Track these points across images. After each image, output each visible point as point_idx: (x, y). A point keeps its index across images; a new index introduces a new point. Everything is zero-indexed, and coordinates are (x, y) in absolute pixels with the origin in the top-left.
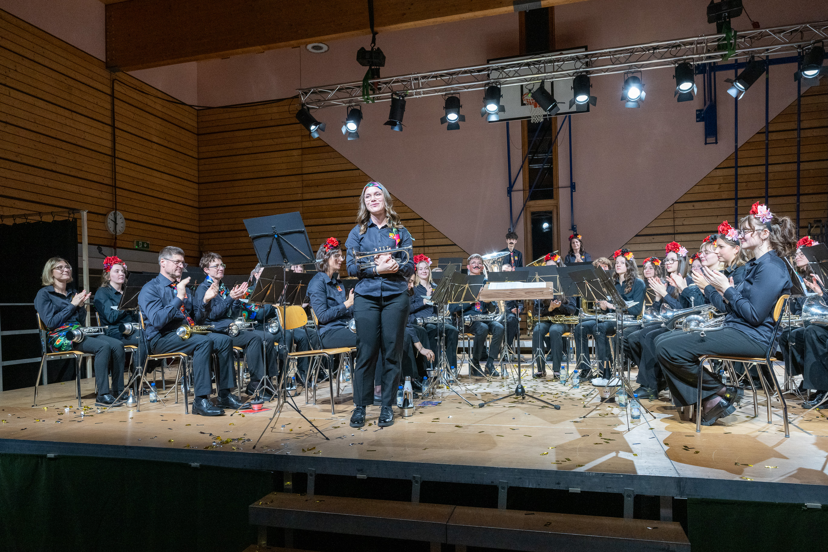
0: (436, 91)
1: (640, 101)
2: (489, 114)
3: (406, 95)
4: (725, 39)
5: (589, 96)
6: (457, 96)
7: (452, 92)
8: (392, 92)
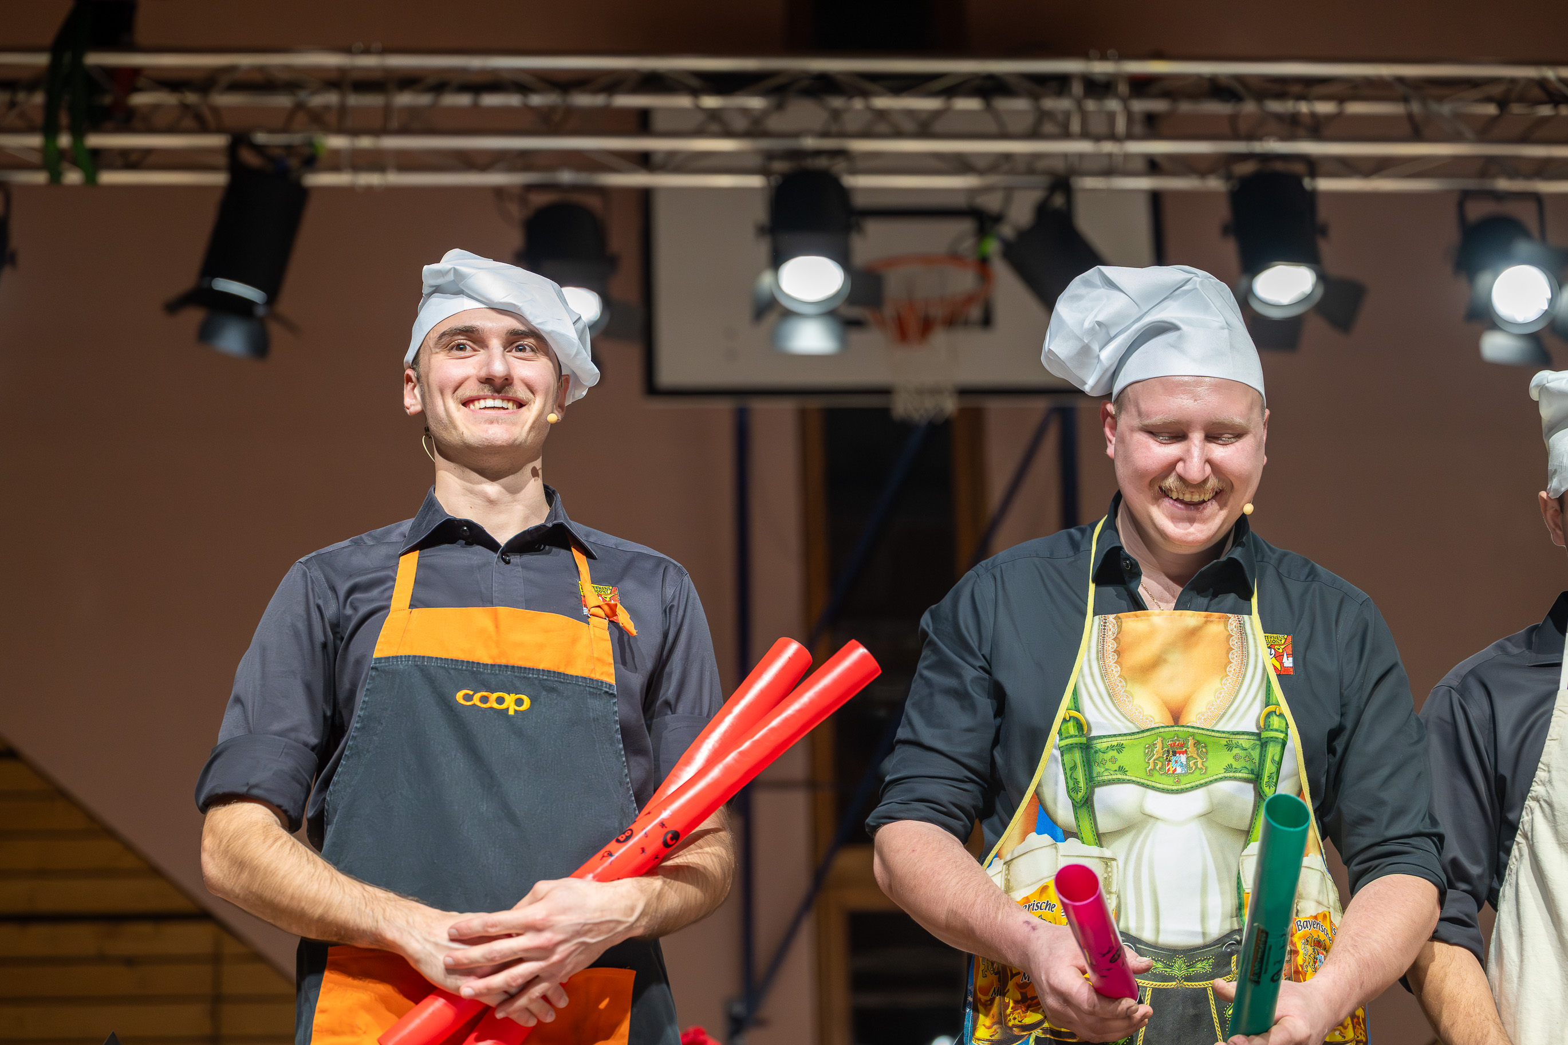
0: (467, 161)
2: (788, 314)
3: (311, 161)
5: (1322, 277)
6: (593, 202)
7: (566, 177)
8: (219, 130)
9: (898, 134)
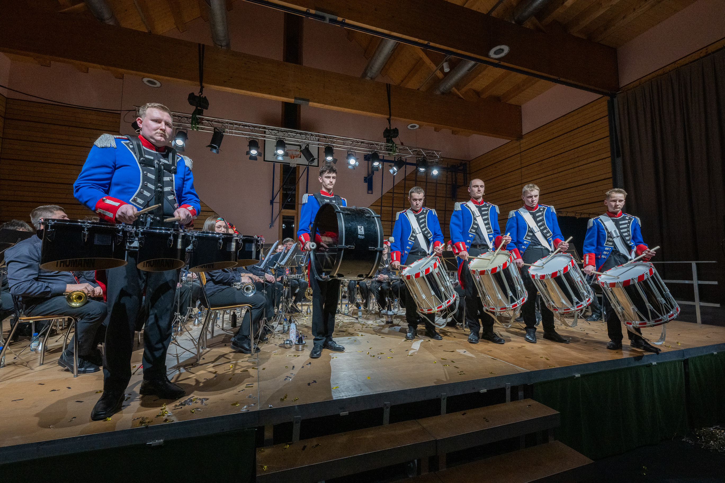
0: (243, 134)
1: (354, 167)
2: (278, 156)
3: (224, 132)
4: (391, 147)
5: (333, 158)
6: (258, 141)
7: (254, 137)
8: (213, 127)
9: (291, 138)
